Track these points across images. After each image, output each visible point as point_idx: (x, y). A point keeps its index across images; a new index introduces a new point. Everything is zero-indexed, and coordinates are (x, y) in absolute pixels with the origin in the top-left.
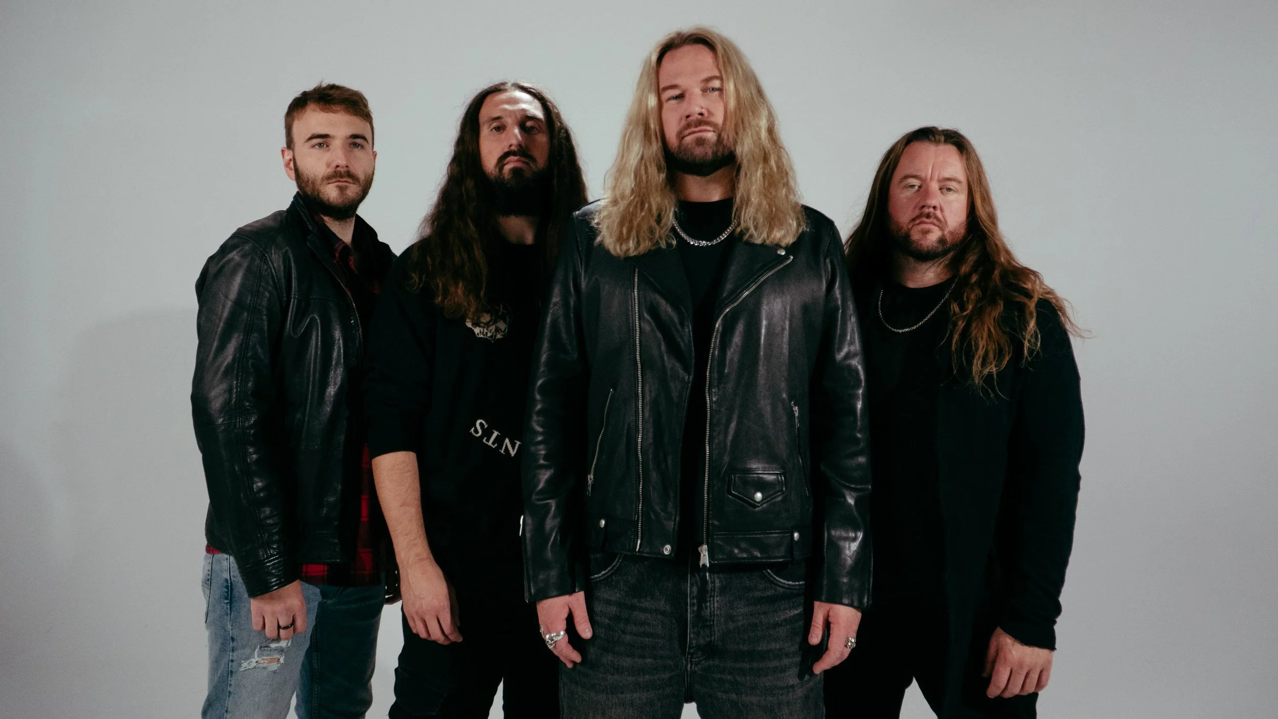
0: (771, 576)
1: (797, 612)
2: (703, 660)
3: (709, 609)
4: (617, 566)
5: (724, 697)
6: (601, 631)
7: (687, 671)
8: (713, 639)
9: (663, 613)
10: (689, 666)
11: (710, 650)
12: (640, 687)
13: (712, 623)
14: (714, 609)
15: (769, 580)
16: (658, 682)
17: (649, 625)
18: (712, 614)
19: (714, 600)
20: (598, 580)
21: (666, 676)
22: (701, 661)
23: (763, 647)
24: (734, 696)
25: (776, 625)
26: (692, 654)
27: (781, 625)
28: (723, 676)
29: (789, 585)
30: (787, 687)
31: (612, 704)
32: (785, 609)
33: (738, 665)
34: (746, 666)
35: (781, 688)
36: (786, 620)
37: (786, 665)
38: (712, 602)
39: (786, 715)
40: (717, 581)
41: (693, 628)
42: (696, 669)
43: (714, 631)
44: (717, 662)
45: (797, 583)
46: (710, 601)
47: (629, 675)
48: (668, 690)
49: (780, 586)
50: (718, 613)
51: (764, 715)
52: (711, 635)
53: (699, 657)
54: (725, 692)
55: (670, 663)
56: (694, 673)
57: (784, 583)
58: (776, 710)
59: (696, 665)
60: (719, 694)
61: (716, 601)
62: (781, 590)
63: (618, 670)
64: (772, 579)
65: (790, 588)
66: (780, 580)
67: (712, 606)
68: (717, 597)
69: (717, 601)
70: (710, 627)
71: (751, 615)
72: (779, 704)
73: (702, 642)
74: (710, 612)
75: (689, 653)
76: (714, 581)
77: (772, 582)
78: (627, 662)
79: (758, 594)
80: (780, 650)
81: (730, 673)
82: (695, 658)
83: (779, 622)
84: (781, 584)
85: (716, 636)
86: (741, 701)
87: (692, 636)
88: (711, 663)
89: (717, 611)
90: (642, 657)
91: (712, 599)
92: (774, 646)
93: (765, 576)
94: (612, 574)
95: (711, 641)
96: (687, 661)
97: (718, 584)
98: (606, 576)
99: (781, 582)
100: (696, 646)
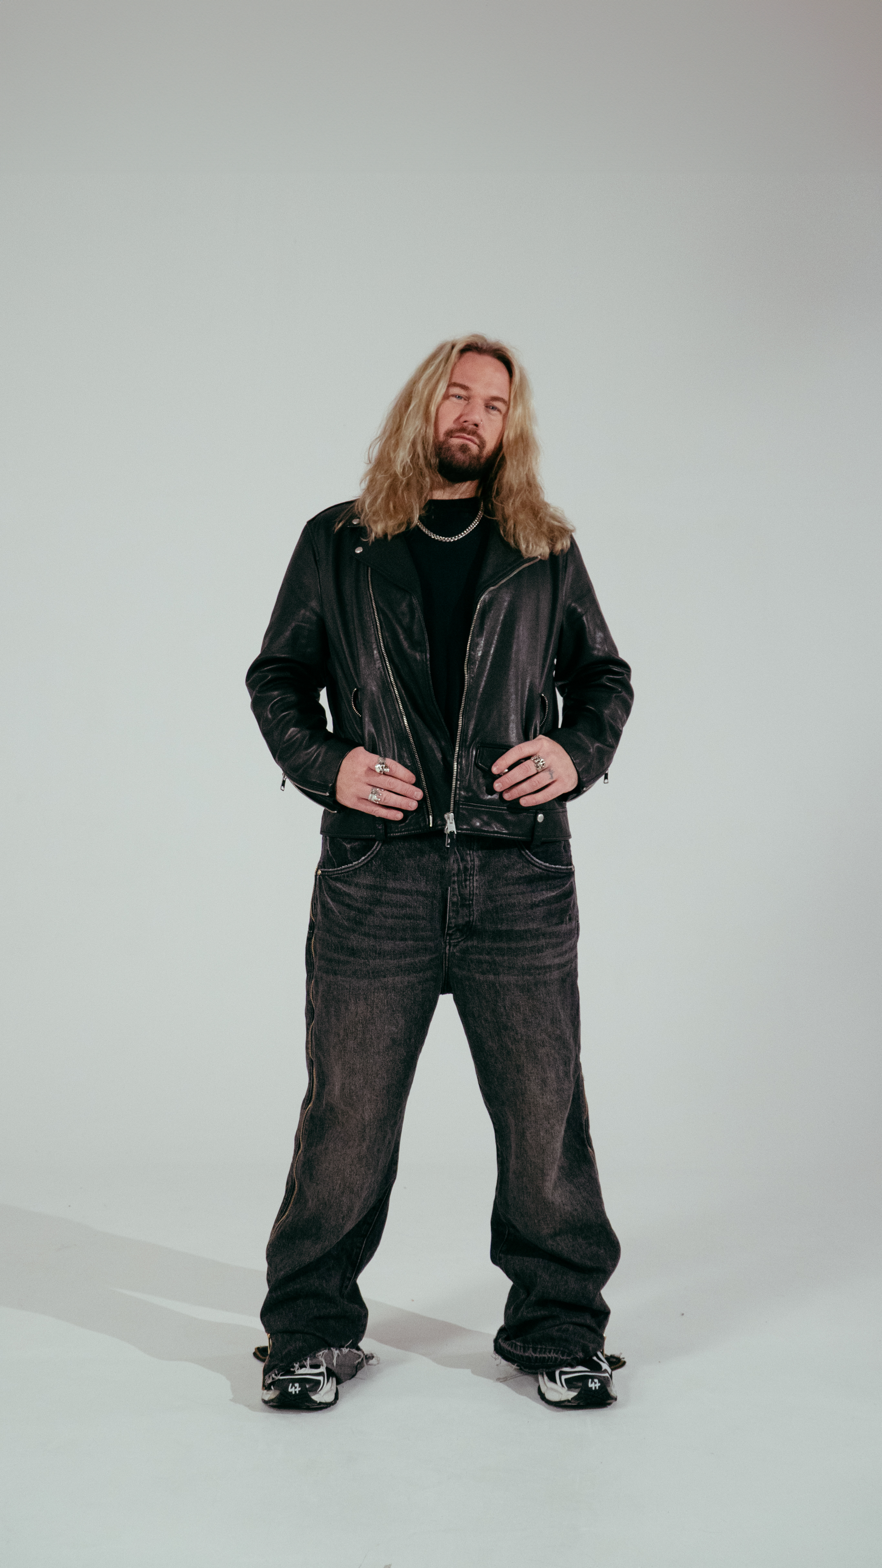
0: (529, 856)
1: (554, 894)
2: (462, 940)
3: (468, 888)
4: (378, 849)
5: (482, 978)
6: (361, 917)
7: (446, 953)
8: (471, 919)
9: (424, 894)
10: (448, 948)
11: (468, 930)
12: (402, 971)
13: (471, 902)
14: (474, 888)
15: (526, 858)
16: (419, 964)
17: (410, 907)
18: (471, 892)
19: (473, 878)
20: (357, 867)
21: (427, 958)
22: (460, 942)
23: (520, 927)
24: (491, 977)
25: (534, 906)
26: (450, 935)
27: (538, 906)
28: (481, 956)
29: (546, 866)
30: (544, 967)
31: (375, 989)
32: (542, 890)
33: (495, 945)
34: (504, 945)
35: (537, 968)
36: (543, 901)
37: (543, 946)
38: (471, 881)
39: (543, 994)
40: (476, 859)
41: (453, 906)
42: (455, 951)
43: (473, 911)
44: (475, 943)
45: (553, 866)
46: (470, 879)
47: (391, 959)
48: (429, 974)
49: (536, 866)
50: (477, 892)
51: (522, 994)
52: (470, 915)
53: (458, 939)
54: (483, 973)
55: (431, 944)
56: (453, 955)
57: (541, 864)
58: (534, 989)
59: (455, 946)
60: (477, 976)
61: (475, 880)
62: (539, 871)
63: (381, 954)
64: (529, 859)
65: (547, 869)
66: (537, 860)
67: (471, 885)
68: (476, 875)
69: (477, 880)
70: (470, 906)
71: (510, 895)
72: (536, 985)
73: (461, 921)
74: (470, 891)
75: (448, 934)
76: (474, 859)
77: (529, 862)
78: (388, 946)
79: (516, 874)
80: (537, 930)
81: (488, 954)
82: (454, 939)
83: (537, 903)
84: (537, 864)
85: (475, 916)
86: (499, 981)
87: (451, 914)
88: (469, 943)
89: (476, 890)
90: (403, 939)
91: (471, 878)
92: (533, 926)
93: (523, 855)
94: (372, 859)
95: (469, 922)
96: (445, 943)
97: (477, 862)
98: (366, 861)
99: (538, 863)
100: (456, 926)
